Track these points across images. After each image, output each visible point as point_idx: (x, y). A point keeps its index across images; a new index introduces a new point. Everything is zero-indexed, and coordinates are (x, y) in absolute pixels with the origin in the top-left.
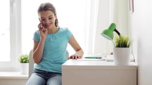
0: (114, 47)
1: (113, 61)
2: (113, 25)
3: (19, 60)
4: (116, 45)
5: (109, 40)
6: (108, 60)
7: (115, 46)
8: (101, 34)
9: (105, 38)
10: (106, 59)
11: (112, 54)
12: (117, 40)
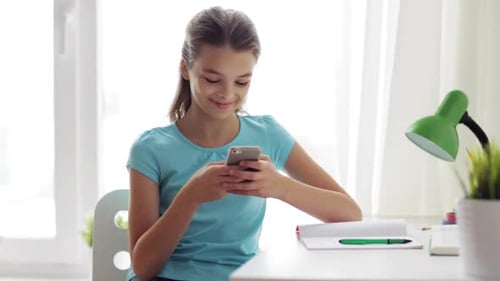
0: (461, 194)
1: (456, 255)
2: (455, 99)
3: (84, 234)
4: (469, 190)
5: (439, 160)
6: (436, 249)
7: (465, 191)
8: (407, 135)
9: (425, 149)
10: (426, 245)
11: (451, 219)
12: (476, 165)
